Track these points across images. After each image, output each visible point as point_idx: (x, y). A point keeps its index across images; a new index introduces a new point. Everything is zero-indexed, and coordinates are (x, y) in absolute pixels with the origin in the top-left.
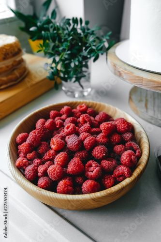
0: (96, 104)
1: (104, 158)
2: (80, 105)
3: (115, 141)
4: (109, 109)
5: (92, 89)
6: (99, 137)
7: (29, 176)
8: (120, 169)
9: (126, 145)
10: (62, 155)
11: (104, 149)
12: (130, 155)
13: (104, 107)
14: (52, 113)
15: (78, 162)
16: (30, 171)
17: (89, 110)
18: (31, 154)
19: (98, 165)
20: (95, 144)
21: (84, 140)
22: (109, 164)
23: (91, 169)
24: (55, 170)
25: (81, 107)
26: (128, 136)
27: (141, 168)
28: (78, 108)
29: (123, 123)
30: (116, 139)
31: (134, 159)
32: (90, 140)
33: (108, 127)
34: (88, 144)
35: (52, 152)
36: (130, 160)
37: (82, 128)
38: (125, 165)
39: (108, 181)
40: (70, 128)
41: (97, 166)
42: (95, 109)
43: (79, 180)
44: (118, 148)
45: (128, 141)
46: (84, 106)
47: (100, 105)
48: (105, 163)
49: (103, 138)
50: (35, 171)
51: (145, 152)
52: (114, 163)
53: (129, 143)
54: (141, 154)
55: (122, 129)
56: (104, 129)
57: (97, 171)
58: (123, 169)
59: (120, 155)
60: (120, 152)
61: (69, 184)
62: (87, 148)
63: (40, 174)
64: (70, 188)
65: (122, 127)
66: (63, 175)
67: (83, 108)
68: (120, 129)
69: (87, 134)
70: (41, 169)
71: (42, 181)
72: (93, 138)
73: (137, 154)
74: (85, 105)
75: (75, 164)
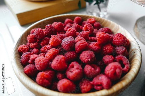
0: (104, 20)
1: (88, 63)
2: (90, 19)
3: (107, 51)
4: (113, 26)
5: (108, 14)
6: (92, 44)
7: (22, 60)
8: (100, 78)
9: (117, 57)
11: (91, 55)
12: (115, 68)
13: (110, 23)
14: (67, 20)
15: (61, 60)
16: (24, 57)
18: (33, 44)
19: (80, 68)
20: (85, 48)
21: (77, 42)
22: (91, 69)
23: (72, 70)
24: (40, 61)
25: (91, 20)
26: (121, 49)
27: (124, 83)
28: (88, 20)
29: (120, 37)
30: (107, 49)
31: (119, 73)
32: (81, 44)
33: (102, 36)
34: (78, 46)
35: (48, 46)
36: (114, 73)
38: (107, 76)
39: (84, 86)
41: (78, 69)
43: (60, 76)
44: (107, 58)
45: (119, 54)
46: (92, 20)
47: (106, 22)
48: (88, 68)
49: (95, 45)
50: (28, 57)
51: (134, 69)
52: (97, 70)
53: (119, 56)
54: (129, 69)
55: (117, 41)
56: (99, 37)
57: (76, 73)
58: (103, 79)
59: (106, 64)
60: (108, 62)
61: (46, 77)
62: (77, 50)
63: (30, 61)
64: (45, 81)
66: (46, 66)
67: (91, 21)
68: (115, 42)
69: (82, 38)
70: (32, 57)
71: (27, 67)
72: (85, 42)
73: (125, 68)
74: (94, 19)
75: (58, 60)
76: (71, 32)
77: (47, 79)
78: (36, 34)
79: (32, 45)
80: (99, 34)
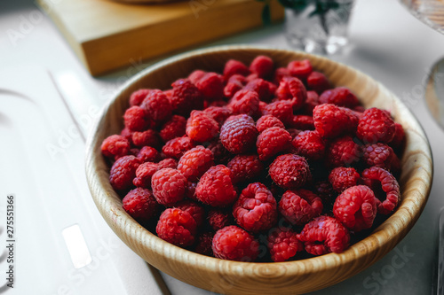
0: (336, 67)
1: (292, 187)
2: (297, 62)
3: (340, 156)
4: (361, 84)
6: (303, 136)
7: (115, 178)
8: (321, 224)
9: (366, 173)
10: (198, 151)
11: (297, 166)
12: (360, 199)
13: (352, 77)
14: (231, 64)
15: (221, 178)
16: (120, 168)
17: (314, 76)
18: (141, 135)
19: (270, 198)
20: (284, 146)
21: (262, 130)
22: (298, 203)
23: (250, 203)
24: (166, 180)
25: (298, 65)
26: (380, 151)
27: (380, 239)
28: (291, 66)
29: (375, 118)
30: (342, 151)
31: (368, 211)
32: (272, 135)
33: (329, 116)
34: (266, 142)
35: (183, 141)
36: (357, 212)
37: (272, 106)
38: (338, 219)
39: (280, 245)
40: (244, 99)
41: (264, 200)
42: (331, 78)
43: (217, 218)
44: (341, 174)
45: (374, 165)
46: (303, 65)
47: (344, 72)
48: (291, 200)
49: (311, 140)
50: (131, 169)
51: (411, 204)
52: (315, 205)
53: (373, 170)
54: (398, 205)
55: (368, 130)
56: (319, 119)
57: (259, 211)
58: (328, 227)
59: (337, 191)
60: (342, 184)
62: (262, 152)
63: (136, 180)
65: (369, 125)
66: (181, 194)
67: (301, 68)
68: (362, 131)
69: (274, 119)
70: (142, 170)
71: (132, 196)
72: (282, 132)
73: (387, 202)
74: (309, 63)
75: (213, 179)
76: (244, 102)
77: (185, 226)
78: (151, 108)
79: (137, 136)
80: (322, 110)
